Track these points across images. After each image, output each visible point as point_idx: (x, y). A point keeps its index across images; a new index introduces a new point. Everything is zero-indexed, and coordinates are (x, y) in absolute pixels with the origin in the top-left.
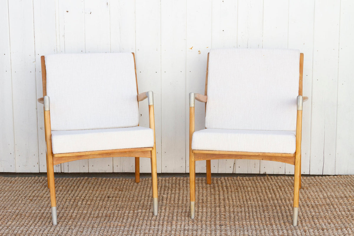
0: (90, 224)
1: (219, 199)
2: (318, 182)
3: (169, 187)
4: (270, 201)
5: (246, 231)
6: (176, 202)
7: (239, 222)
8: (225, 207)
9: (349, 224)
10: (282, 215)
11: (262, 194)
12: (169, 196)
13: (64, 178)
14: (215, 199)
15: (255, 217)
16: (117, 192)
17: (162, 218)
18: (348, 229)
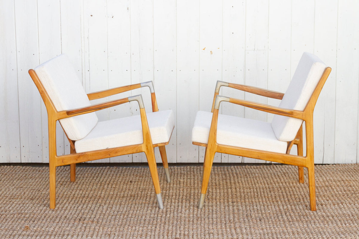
0: (118, 202)
1: (231, 183)
2: (319, 170)
3: (184, 174)
4: (275, 184)
5: (255, 206)
6: (192, 185)
7: (248, 200)
8: (236, 189)
9: (344, 200)
10: (287, 194)
11: (269, 178)
12: (185, 180)
13: (88, 168)
14: (227, 183)
15: (263, 196)
16: (137, 178)
17: (181, 197)
18: (343, 204)
